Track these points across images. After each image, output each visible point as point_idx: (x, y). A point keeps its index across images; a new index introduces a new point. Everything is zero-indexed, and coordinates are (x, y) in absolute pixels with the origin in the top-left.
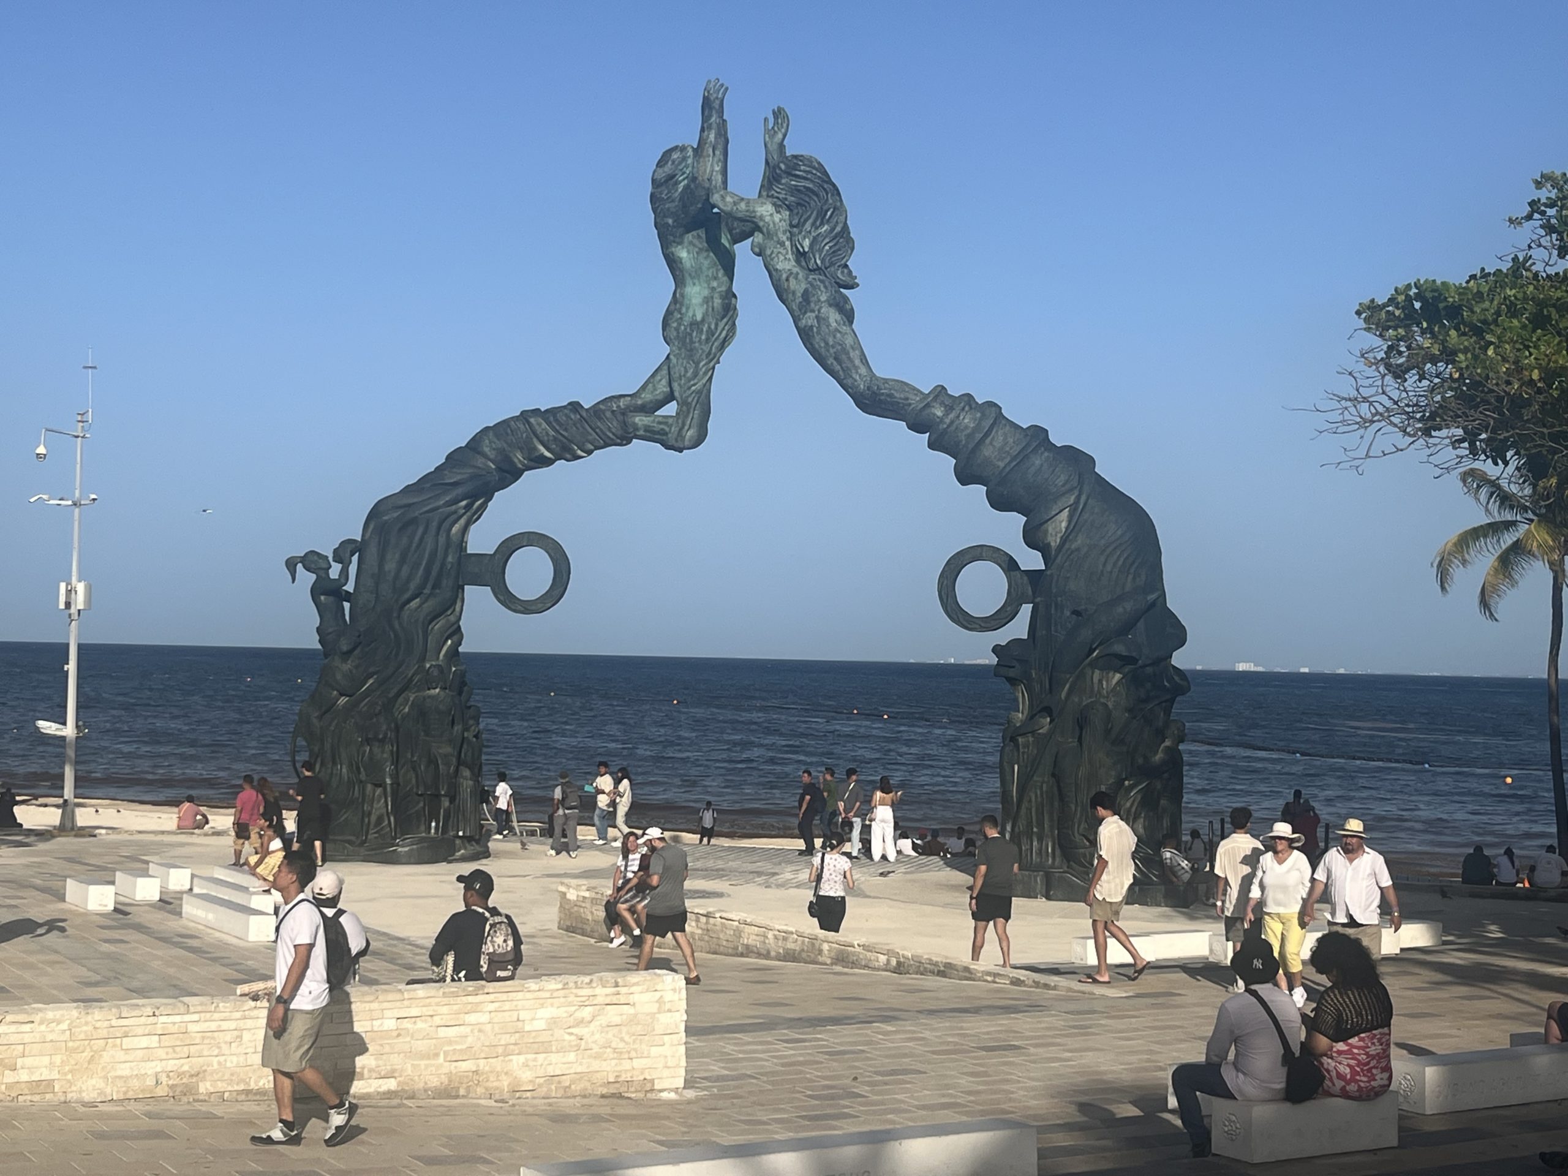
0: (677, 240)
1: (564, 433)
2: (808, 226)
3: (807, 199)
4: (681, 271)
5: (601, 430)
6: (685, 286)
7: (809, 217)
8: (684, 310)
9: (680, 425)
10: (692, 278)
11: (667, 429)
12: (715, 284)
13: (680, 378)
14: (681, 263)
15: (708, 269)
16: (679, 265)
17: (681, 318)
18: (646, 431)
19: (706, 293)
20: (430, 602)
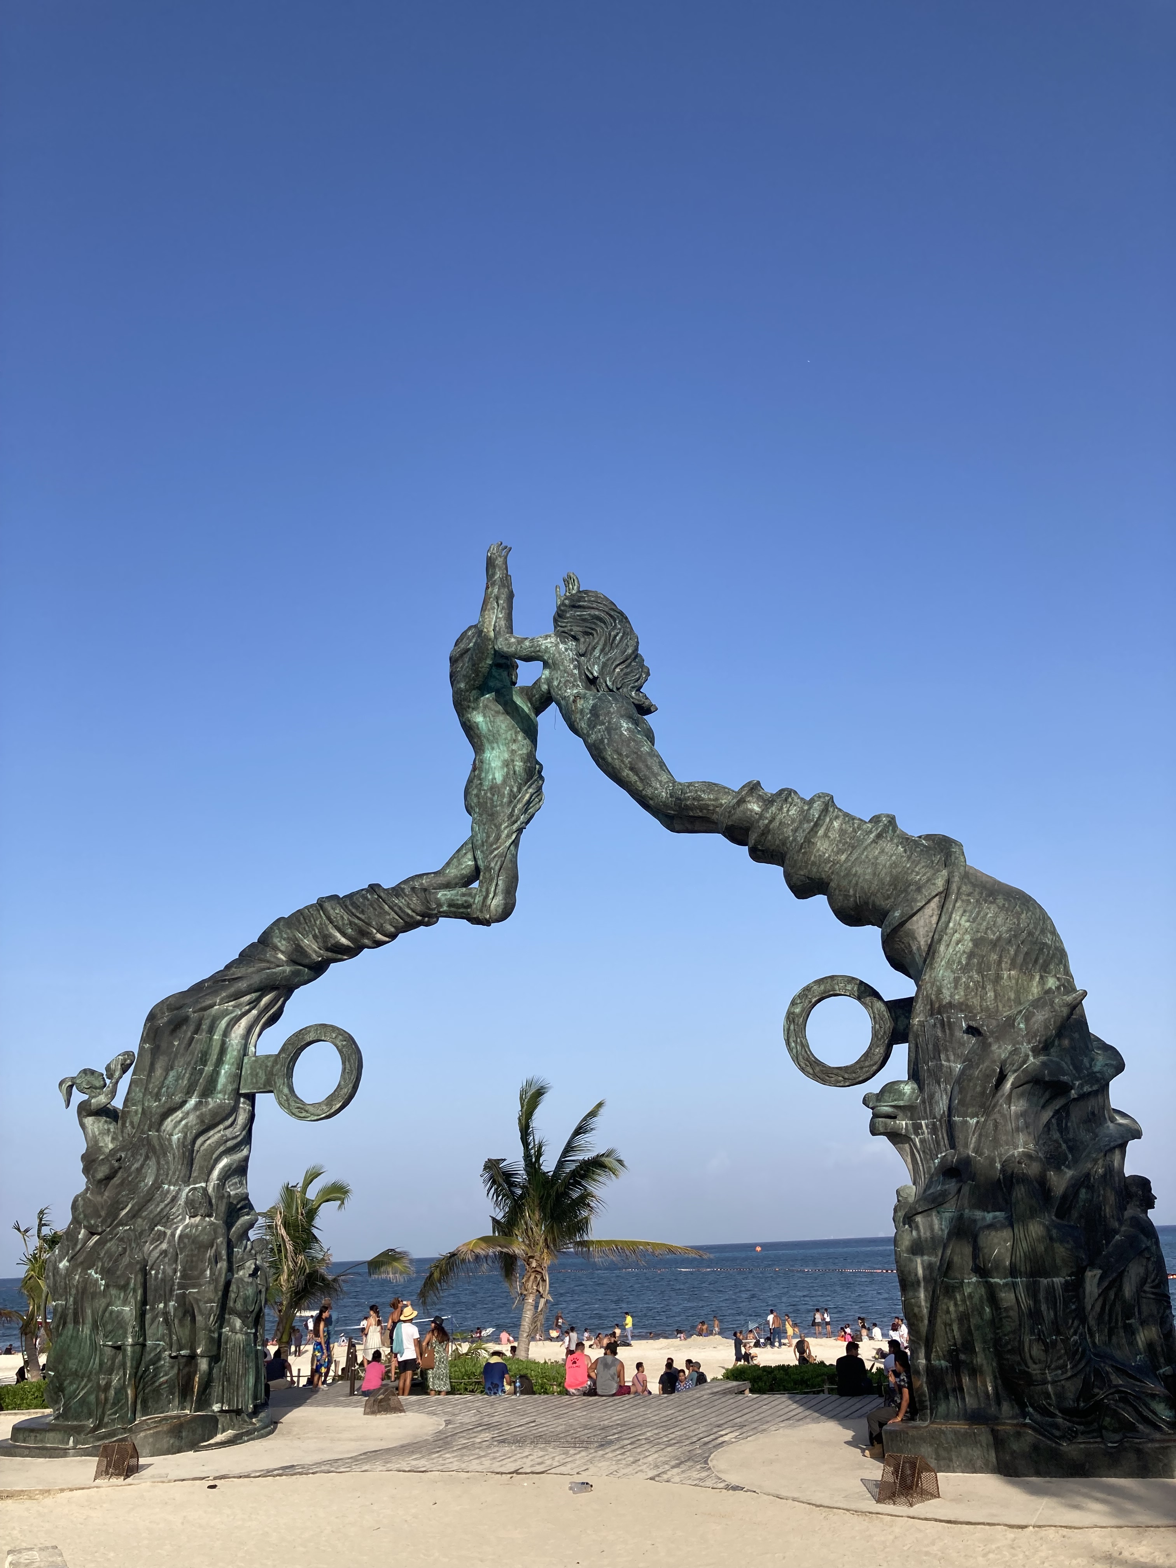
0: (472, 705)
1: (360, 916)
2: (597, 653)
3: (593, 626)
4: (479, 737)
5: (400, 908)
6: (484, 752)
7: (597, 643)
8: (483, 775)
9: (484, 894)
10: (491, 742)
11: (471, 900)
12: (514, 747)
13: (483, 845)
14: (478, 729)
15: (506, 732)
16: (477, 731)
17: (481, 784)
18: (450, 906)
19: (506, 756)
20: (198, 1113)
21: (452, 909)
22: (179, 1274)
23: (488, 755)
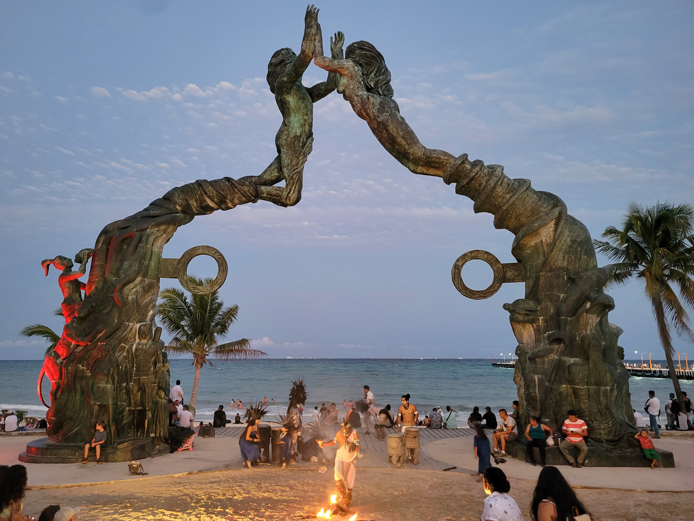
0: (288, 91)
1: (221, 193)
9: (288, 192)
17: (288, 134)
18: (267, 194)
19: (302, 121)
20: (141, 285)
21: (269, 196)
22: (135, 369)
23: (292, 119)
